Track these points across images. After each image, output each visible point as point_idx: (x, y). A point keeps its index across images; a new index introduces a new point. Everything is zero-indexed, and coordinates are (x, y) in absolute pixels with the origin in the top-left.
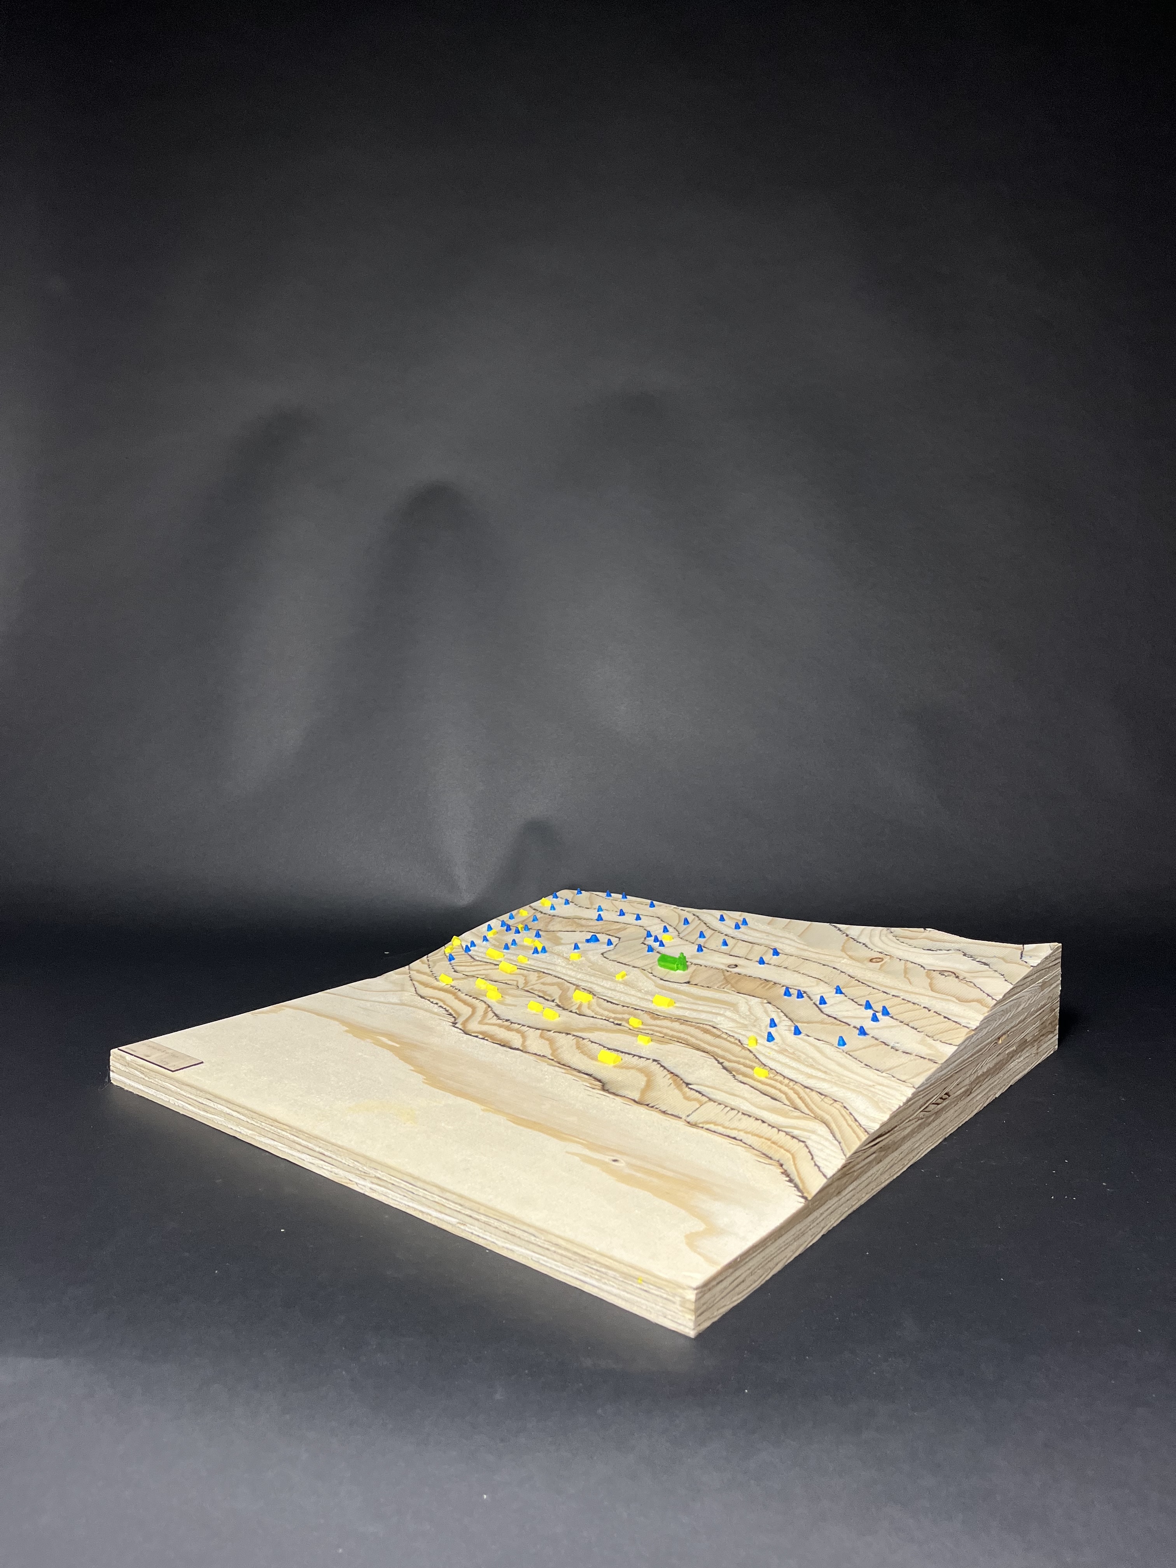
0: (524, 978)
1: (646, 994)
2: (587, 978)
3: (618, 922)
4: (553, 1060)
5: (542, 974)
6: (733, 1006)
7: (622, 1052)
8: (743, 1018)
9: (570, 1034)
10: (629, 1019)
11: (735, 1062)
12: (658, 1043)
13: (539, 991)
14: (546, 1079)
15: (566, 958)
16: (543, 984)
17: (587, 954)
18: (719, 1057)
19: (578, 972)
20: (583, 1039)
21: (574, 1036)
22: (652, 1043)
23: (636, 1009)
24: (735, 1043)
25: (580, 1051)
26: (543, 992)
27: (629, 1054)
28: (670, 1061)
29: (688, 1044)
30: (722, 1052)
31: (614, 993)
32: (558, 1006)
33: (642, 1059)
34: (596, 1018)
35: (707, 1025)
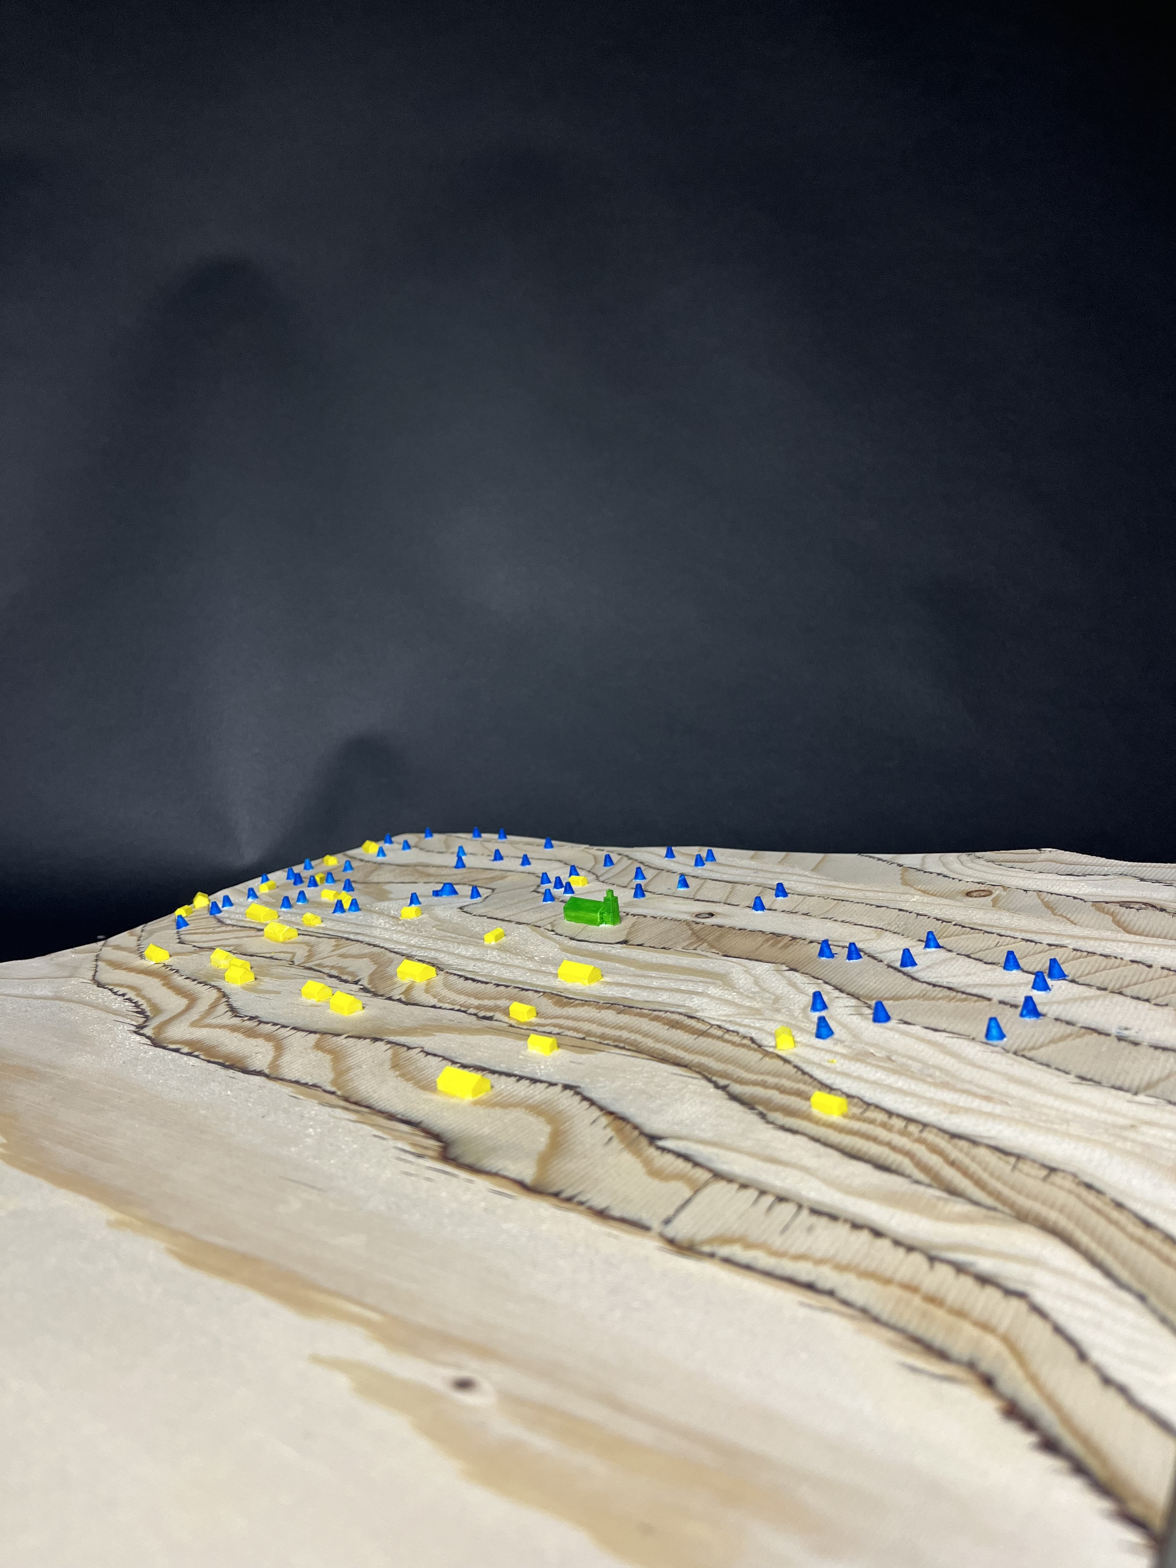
0: (307, 948)
1: (542, 963)
2: (430, 943)
3: (491, 869)
4: (333, 1093)
5: (343, 941)
6: (723, 979)
7: (493, 1072)
8: (748, 997)
9: (382, 1040)
10: (508, 1007)
11: (755, 1083)
12: (572, 1051)
13: (333, 967)
14: (309, 1136)
15: (393, 917)
16: (343, 956)
17: (434, 910)
18: (714, 1075)
19: (412, 934)
20: (409, 1048)
21: (389, 1042)
22: (560, 1051)
23: (523, 989)
24: (744, 1046)
25: (398, 1073)
26: (341, 969)
27: (509, 1075)
28: (604, 1087)
29: (638, 1050)
30: (719, 1064)
31: (479, 964)
32: (365, 990)
33: (538, 1084)
34: (440, 1008)
35: (673, 1012)
